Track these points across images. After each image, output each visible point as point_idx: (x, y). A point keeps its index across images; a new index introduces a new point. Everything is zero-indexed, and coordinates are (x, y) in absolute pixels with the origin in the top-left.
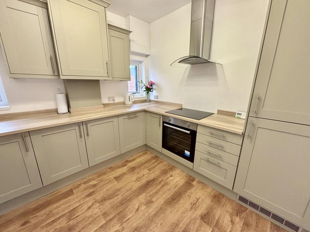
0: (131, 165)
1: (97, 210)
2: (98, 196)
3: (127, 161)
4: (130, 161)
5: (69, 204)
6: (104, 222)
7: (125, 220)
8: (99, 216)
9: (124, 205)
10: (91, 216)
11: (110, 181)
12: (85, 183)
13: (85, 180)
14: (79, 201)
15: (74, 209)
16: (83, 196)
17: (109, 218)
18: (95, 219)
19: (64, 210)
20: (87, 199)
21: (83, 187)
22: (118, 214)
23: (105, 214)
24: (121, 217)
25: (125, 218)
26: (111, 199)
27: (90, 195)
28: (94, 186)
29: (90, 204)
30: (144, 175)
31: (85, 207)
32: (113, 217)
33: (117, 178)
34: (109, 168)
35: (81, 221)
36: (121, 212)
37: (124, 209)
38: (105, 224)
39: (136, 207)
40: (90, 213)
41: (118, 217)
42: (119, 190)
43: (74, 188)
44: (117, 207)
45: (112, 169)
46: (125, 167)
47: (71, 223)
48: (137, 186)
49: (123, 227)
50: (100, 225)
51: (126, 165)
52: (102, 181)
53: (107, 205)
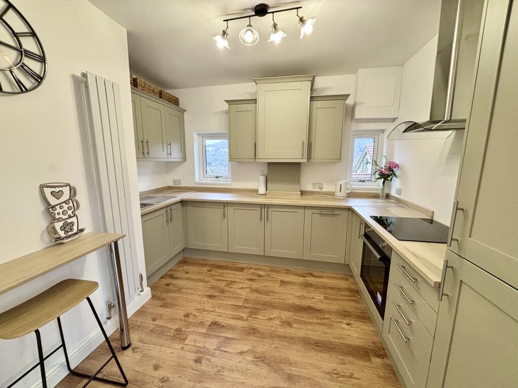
0: (311, 279)
1: (244, 293)
2: (255, 285)
3: (311, 275)
4: (314, 276)
5: (234, 276)
6: (241, 305)
7: (254, 316)
8: (242, 298)
9: (264, 306)
10: (238, 294)
11: (274, 281)
12: (256, 269)
13: (258, 267)
14: (241, 279)
15: (234, 282)
16: (246, 277)
17: (246, 305)
18: (238, 298)
19: (229, 278)
20: (246, 281)
21: (253, 271)
22: (255, 308)
23: (246, 301)
24: (254, 312)
25: (255, 315)
26: (261, 294)
27: (250, 280)
28: (260, 276)
29: (245, 286)
30: (313, 298)
31: (241, 286)
32: (249, 307)
33: (283, 283)
34: (286, 270)
35: (231, 292)
36: (257, 309)
37: (261, 309)
38: (240, 306)
39: (272, 316)
40: (239, 291)
41: (252, 310)
42: (274, 293)
43: (247, 268)
44: (259, 303)
45: (288, 272)
46: (302, 278)
47: (226, 288)
48: (293, 302)
49: (247, 319)
50: (237, 304)
51: (305, 277)
52: (269, 276)
53: (255, 296)
